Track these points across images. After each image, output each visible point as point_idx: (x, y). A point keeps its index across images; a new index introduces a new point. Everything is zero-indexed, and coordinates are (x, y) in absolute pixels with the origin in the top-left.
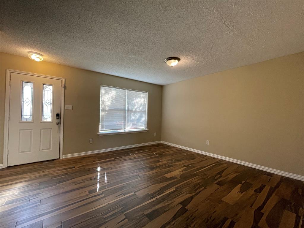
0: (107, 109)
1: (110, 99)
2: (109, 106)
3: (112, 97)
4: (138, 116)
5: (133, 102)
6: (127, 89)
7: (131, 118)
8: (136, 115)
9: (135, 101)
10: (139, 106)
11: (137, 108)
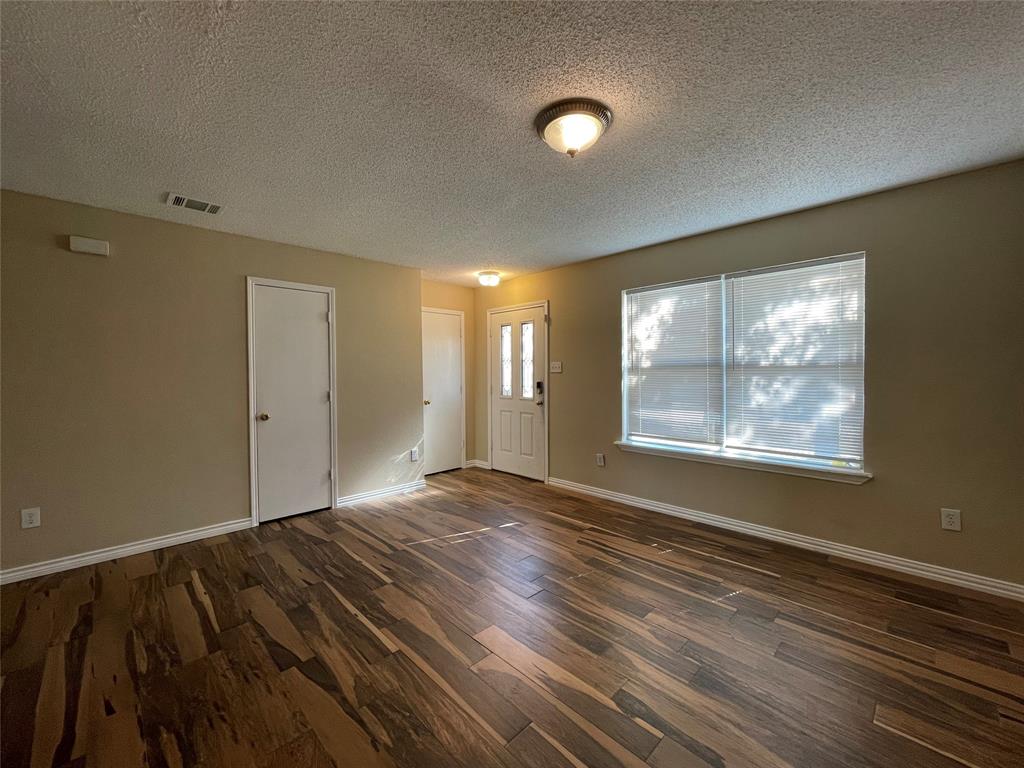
0: (646, 364)
1: (655, 328)
2: (651, 354)
3: (662, 322)
4: (789, 394)
5: (760, 325)
6: (723, 276)
7: (748, 399)
8: (777, 385)
9: (772, 321)
10: (799, 341)
11: (785, 353)
